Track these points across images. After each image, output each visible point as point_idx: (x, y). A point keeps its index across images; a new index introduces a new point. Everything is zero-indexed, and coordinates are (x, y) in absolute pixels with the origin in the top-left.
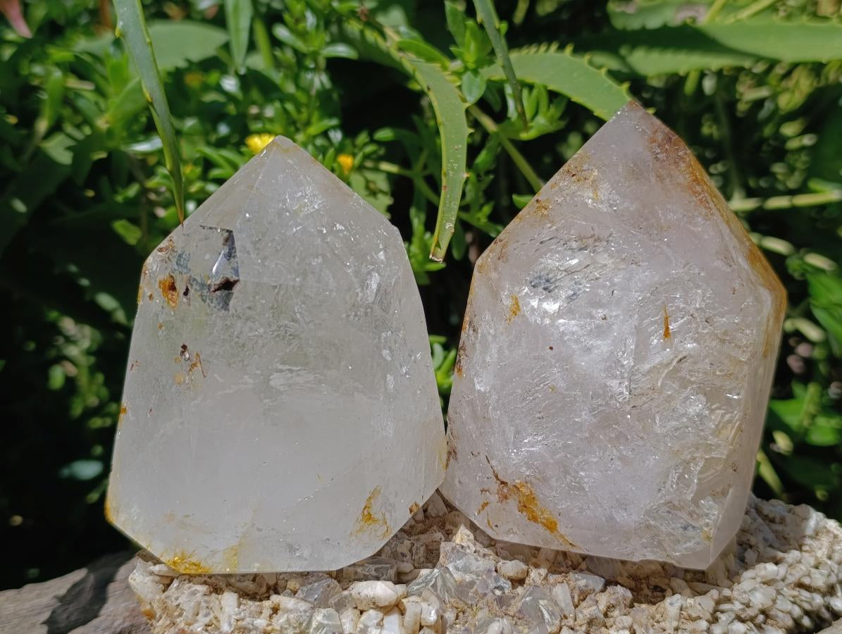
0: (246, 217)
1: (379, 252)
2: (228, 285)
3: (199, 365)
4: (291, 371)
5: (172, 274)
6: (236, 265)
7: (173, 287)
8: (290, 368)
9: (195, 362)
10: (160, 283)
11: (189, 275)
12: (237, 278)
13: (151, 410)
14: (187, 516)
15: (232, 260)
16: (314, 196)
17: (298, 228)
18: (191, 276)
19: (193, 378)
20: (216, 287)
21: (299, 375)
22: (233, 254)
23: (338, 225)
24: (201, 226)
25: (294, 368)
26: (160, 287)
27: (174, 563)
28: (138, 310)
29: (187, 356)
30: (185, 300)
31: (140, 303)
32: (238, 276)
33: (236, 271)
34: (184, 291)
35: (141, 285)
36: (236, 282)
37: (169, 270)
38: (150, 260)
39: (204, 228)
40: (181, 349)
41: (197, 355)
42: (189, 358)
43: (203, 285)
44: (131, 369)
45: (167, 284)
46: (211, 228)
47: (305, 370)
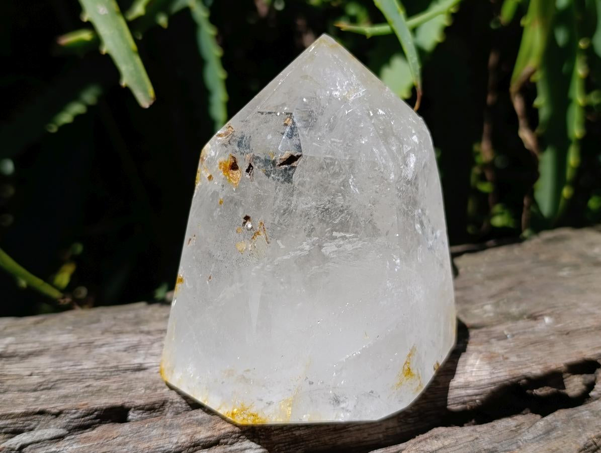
0: (303, 101)
1: (413, 136)
2: (292, 159)
3: (261, 233)
4: (344, 238)
5: (234, 155)
6: (298, 142)
7: (234, 167)
8: (343, 235)
9: (258, 231)
10: (221, 164)
11: (252, 154)
12: (300, 154)
13: (210, 278)
14: (248, 370)
15: (294, 138)
16: (358, 85)
17: (349, 111)
18: (254, 155)
19: (255, 245)
20: (282, 162)
21: (350, 242)
22: (295, 134)
23: (380, 111)
24: (259, 112)
25: (348, 235)
26: (220, 168)
27: (233, 414)
28: (196, 191)
29: (250, 226)
30: (248, 176)
31: (198, 185)
32: (301, 151)
33: (299, 147)
34: (247, 168)
35: (199, 169)
36: (299, 157)
37: (230, 153)
38: (208, 146)
39: (262, 113)
40: (243, 220)
41: (261, 223)
42: (252, 228)
43: (267, 162)
44: (189, 243)
45: (228, 165)
46: (270, 113)
47: (357, 237)
